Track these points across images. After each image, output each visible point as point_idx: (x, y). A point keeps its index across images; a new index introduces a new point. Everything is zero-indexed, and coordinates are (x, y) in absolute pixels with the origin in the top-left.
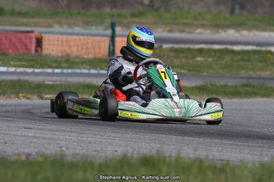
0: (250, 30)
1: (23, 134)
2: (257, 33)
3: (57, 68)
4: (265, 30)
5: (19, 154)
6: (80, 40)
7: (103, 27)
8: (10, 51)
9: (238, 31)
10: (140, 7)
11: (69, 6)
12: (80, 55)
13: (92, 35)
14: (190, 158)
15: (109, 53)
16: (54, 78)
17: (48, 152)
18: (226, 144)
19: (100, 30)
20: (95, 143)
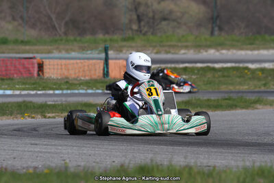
0: (228, 50)
1: (30, 150)
2: (235, 51)
3: (57, 89)
4: (241, 49)
5: (28, 168)
6: (77, 63)
7: (97, 52)
8: (15, 76)
9: (218, 51)
10: (130, 32)
11: (65, 34)
12: (78, 77)
13: (88, 59)
14: (180, 166)
15: (104, 74)
16: (55, 99)
17: (54, 165)
18: (212, 152)
19: (95, 54)
20: (94, 155)
